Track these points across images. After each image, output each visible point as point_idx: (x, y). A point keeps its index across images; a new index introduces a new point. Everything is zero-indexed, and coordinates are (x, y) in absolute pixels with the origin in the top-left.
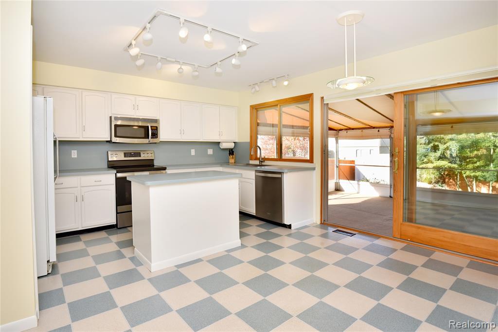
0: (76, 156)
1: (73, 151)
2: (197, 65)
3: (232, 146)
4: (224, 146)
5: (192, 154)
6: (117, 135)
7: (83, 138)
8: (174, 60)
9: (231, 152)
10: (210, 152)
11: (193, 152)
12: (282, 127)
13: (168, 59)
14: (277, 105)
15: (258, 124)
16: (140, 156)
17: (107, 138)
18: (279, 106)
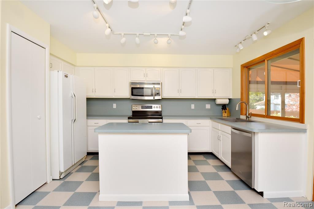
0: (115, 107)
1: (114, 104)
2: (169, 34)
3: (227, 102)
4: (219, 102)
5: (192, 108)
6: (134, 94)
7: (115, 96)
8: (149, 34)
9: (224, 107)
10: (208, 106)
11: (193, 106)
12: (270, 83)
13: (144, 34)
14: (264, 60)
15: (250, 82)
16: (152, 108)
17: (129, 96)
18: (266, 61)
